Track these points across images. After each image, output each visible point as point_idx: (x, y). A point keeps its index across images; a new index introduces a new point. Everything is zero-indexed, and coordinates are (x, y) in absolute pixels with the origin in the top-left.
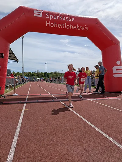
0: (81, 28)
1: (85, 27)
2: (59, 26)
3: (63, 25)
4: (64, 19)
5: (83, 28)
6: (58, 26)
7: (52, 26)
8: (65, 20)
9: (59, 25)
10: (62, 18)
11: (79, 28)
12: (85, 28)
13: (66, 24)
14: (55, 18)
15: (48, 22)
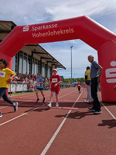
0: (65, 31)
1: (70, 30)
3: (47, 34)
4: (47, 27)
5: (67, 31)
7: (38, 36)
8: (48, 28)
9: (44, 34)
10: (45, 27)
11: (63, 32)
13: (49, 31)
14: (39, 28)
15: (34, 34)
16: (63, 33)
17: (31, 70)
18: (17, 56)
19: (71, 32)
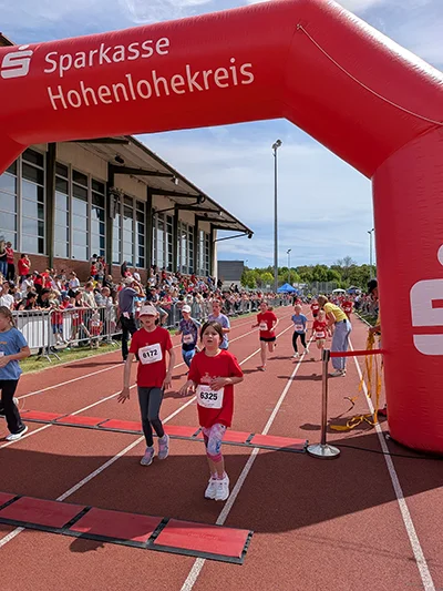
0: (211, 78)
2: (103, 94)
3: (120, 88)
4: (120, 55)
6: (101, 96)
7: (75, 101)
8: (122, 59)
9: (103, 91)
10: (110, 55)
11: (200, 80)
12: (230, 72)
13: (129, 76)
14: (82, 61)
15: (55, 92)
16: (203, 86)
17: (106, 242)
18: (45, 187)
19: (239, 81)
